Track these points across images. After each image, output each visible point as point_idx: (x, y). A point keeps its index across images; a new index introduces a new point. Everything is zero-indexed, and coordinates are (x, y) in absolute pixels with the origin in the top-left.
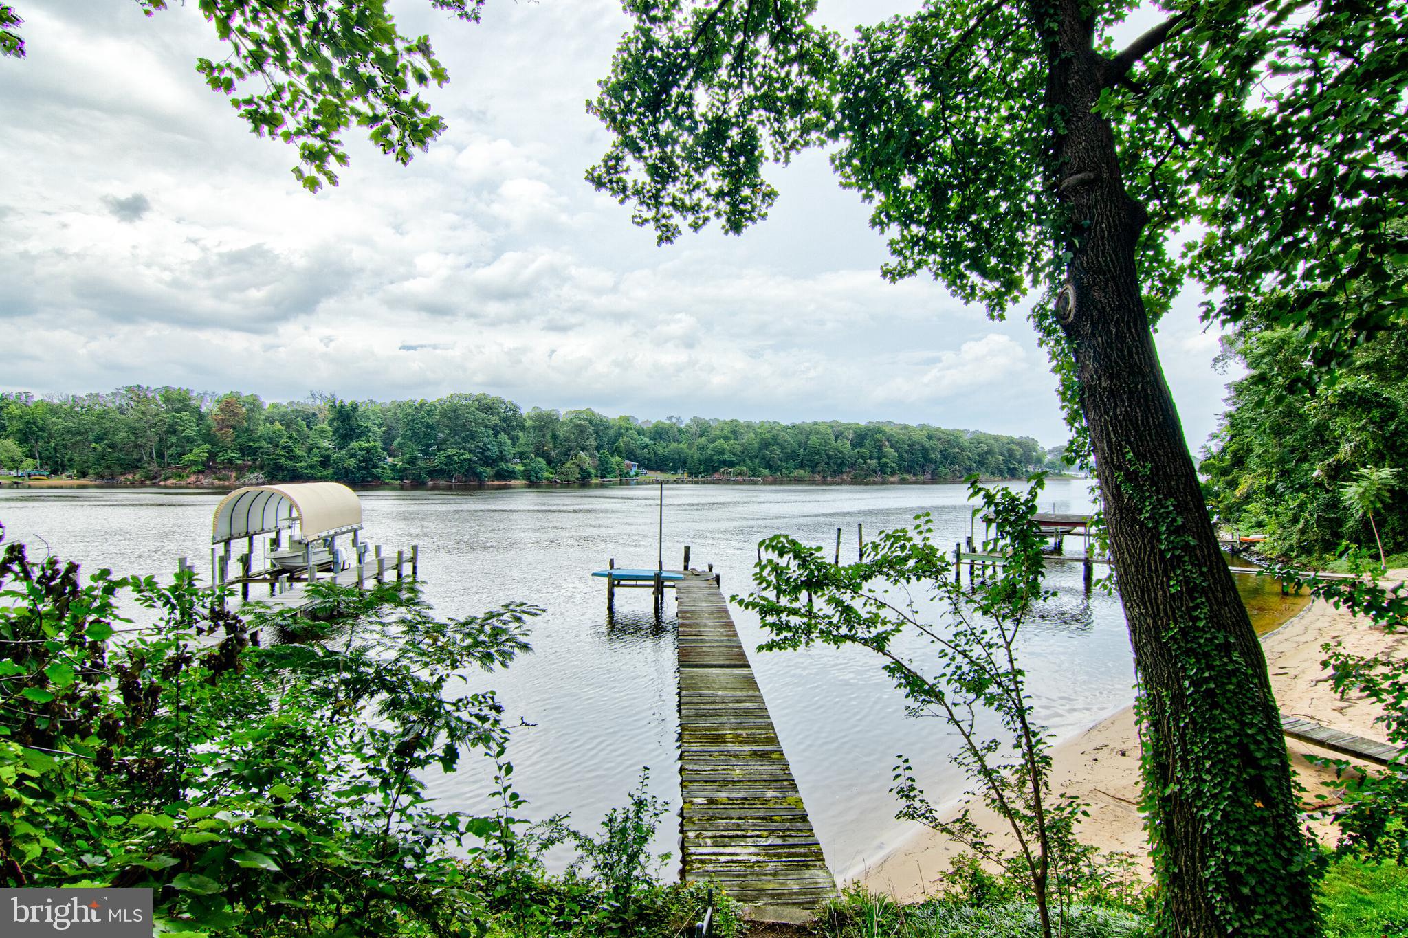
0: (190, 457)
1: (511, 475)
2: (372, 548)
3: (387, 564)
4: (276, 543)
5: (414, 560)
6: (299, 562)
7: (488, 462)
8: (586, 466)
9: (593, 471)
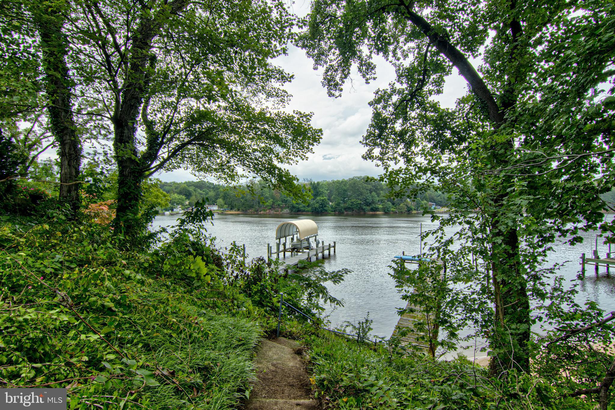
0: (267, 204)
1: (377, 209)
2: (321, 242)
3: (325, 248)
4: (293, 239)
5: (334, 247)
6: (299, 246)
7: (368, 204)
8: (409, 205)
9: (413, 207)
